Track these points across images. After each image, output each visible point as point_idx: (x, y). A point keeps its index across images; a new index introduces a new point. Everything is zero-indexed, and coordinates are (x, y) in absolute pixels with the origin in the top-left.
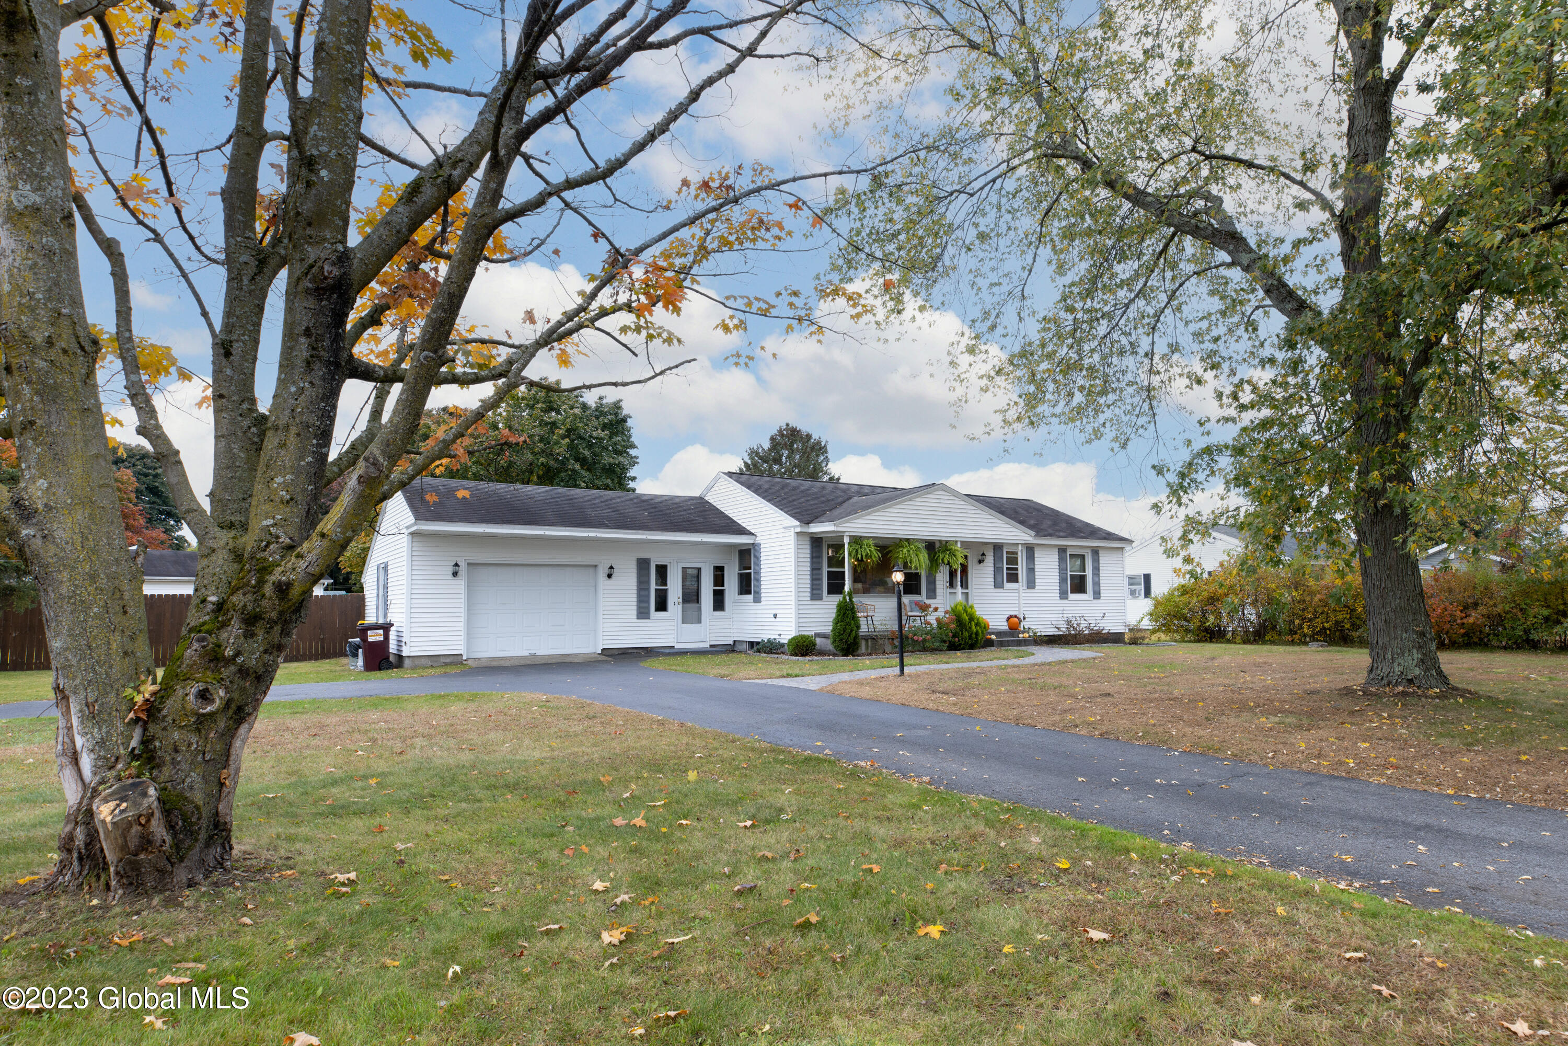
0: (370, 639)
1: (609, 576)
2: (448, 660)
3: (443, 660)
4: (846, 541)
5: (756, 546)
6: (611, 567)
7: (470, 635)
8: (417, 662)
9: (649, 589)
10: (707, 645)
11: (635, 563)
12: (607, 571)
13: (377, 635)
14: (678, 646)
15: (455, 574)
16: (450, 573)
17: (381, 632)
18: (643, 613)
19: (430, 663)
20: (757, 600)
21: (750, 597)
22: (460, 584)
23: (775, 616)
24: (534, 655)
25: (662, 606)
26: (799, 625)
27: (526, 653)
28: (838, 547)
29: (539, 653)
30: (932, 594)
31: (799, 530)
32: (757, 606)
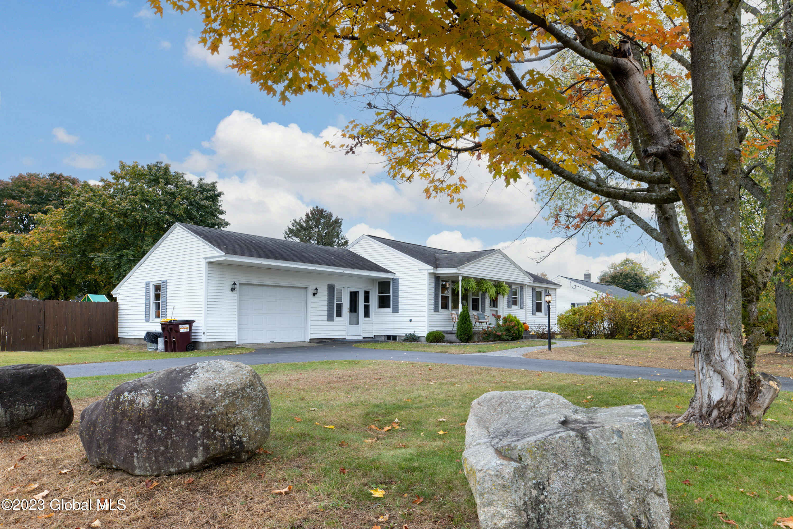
0: (181, 331)
1: (314, 294)
2: (227, 345)
3: (225, 345)
4: (460, 278)
5: (396, 281)
6: (316, 289)
7: (240, 330)
8: (211, 346)
9: (334, 303)
10: (361, 338)
11: (327, 287)
12: (313, 291)
13: (185, 328)
14: (348, 338)
15: (233, 290)
16: (230, 289)
17: (187, 326)
18: (330, 318)
19: (217, 347)
20: (396, 310)
21: (390, 310)
22: (235, 295)
23: (411, 321)
24: (273, 342)
25: (339, 314)
26: (429, 325)
27: (268, 341)
28: (455, 282)
29: (276, 341)
30: (484, 311)
31: (432, 271)
32: (396, 315)
